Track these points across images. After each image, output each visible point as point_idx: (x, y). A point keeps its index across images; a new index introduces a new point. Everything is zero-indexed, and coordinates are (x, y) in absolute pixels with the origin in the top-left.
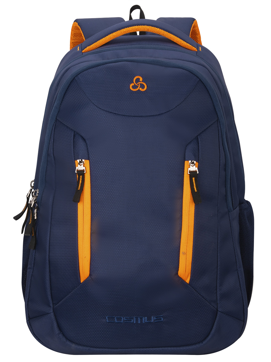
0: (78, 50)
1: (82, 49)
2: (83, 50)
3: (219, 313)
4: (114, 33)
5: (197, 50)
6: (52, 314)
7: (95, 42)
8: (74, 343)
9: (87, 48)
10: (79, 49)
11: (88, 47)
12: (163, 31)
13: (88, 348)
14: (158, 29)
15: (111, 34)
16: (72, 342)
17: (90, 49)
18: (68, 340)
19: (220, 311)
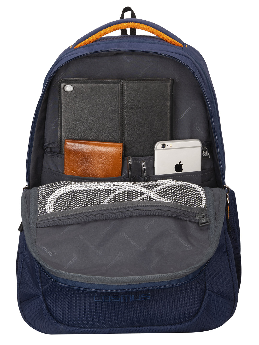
2: (75, 47)
3: (207, 291)
4: (104, 30)
5: (182, 46)
6: (41, 296)
7: (86, 39)
8: (62, 324)
9: (79, 44)
12: (150, 28)
13: (76, 329)
14: (146, 26)
15: (101, 31)
16: (61, 323)
18: (57, 321)
19: (208, 290)
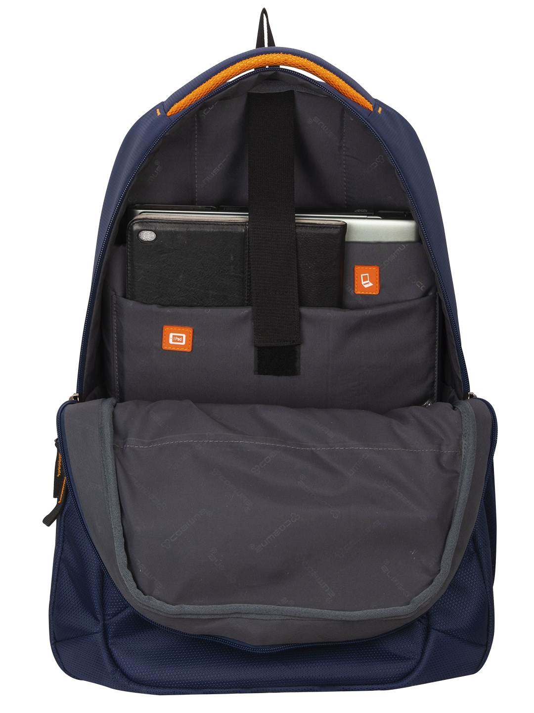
0: (159, 114)
1: (166, 110)
2: (168, 112)
4: (223, 72)
5: (372, 110)
7: (189, 94)
9: (176, 106)
10: (160, 112)
11: (177, 104)
17: (179, 109)
